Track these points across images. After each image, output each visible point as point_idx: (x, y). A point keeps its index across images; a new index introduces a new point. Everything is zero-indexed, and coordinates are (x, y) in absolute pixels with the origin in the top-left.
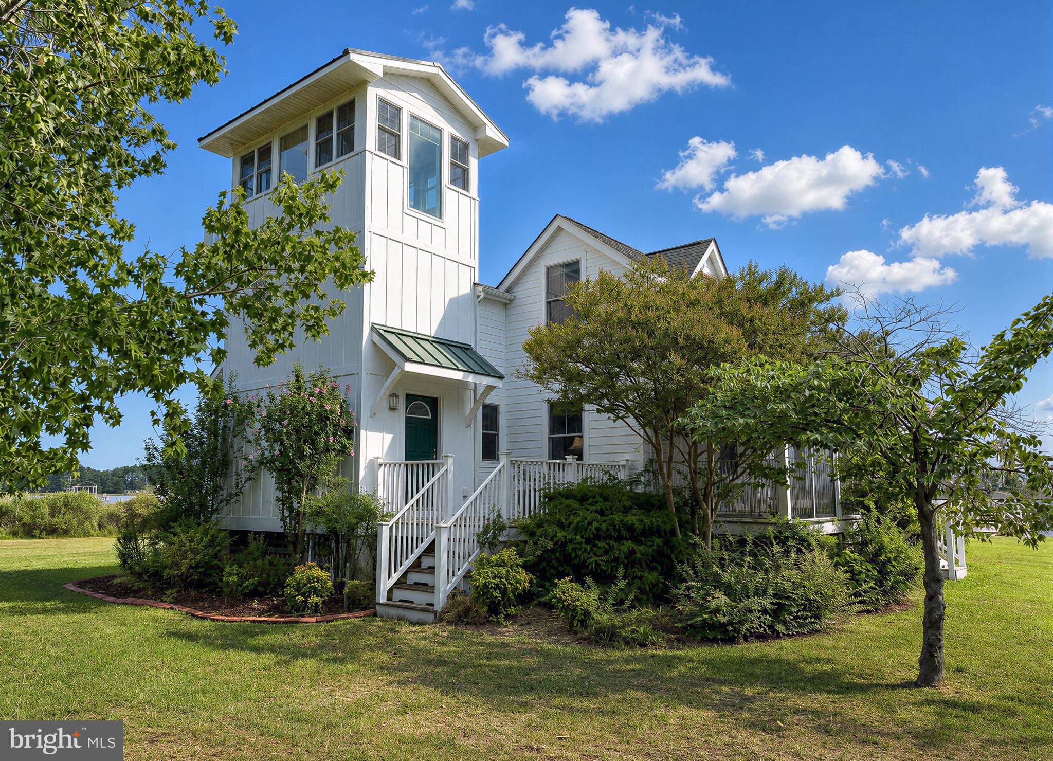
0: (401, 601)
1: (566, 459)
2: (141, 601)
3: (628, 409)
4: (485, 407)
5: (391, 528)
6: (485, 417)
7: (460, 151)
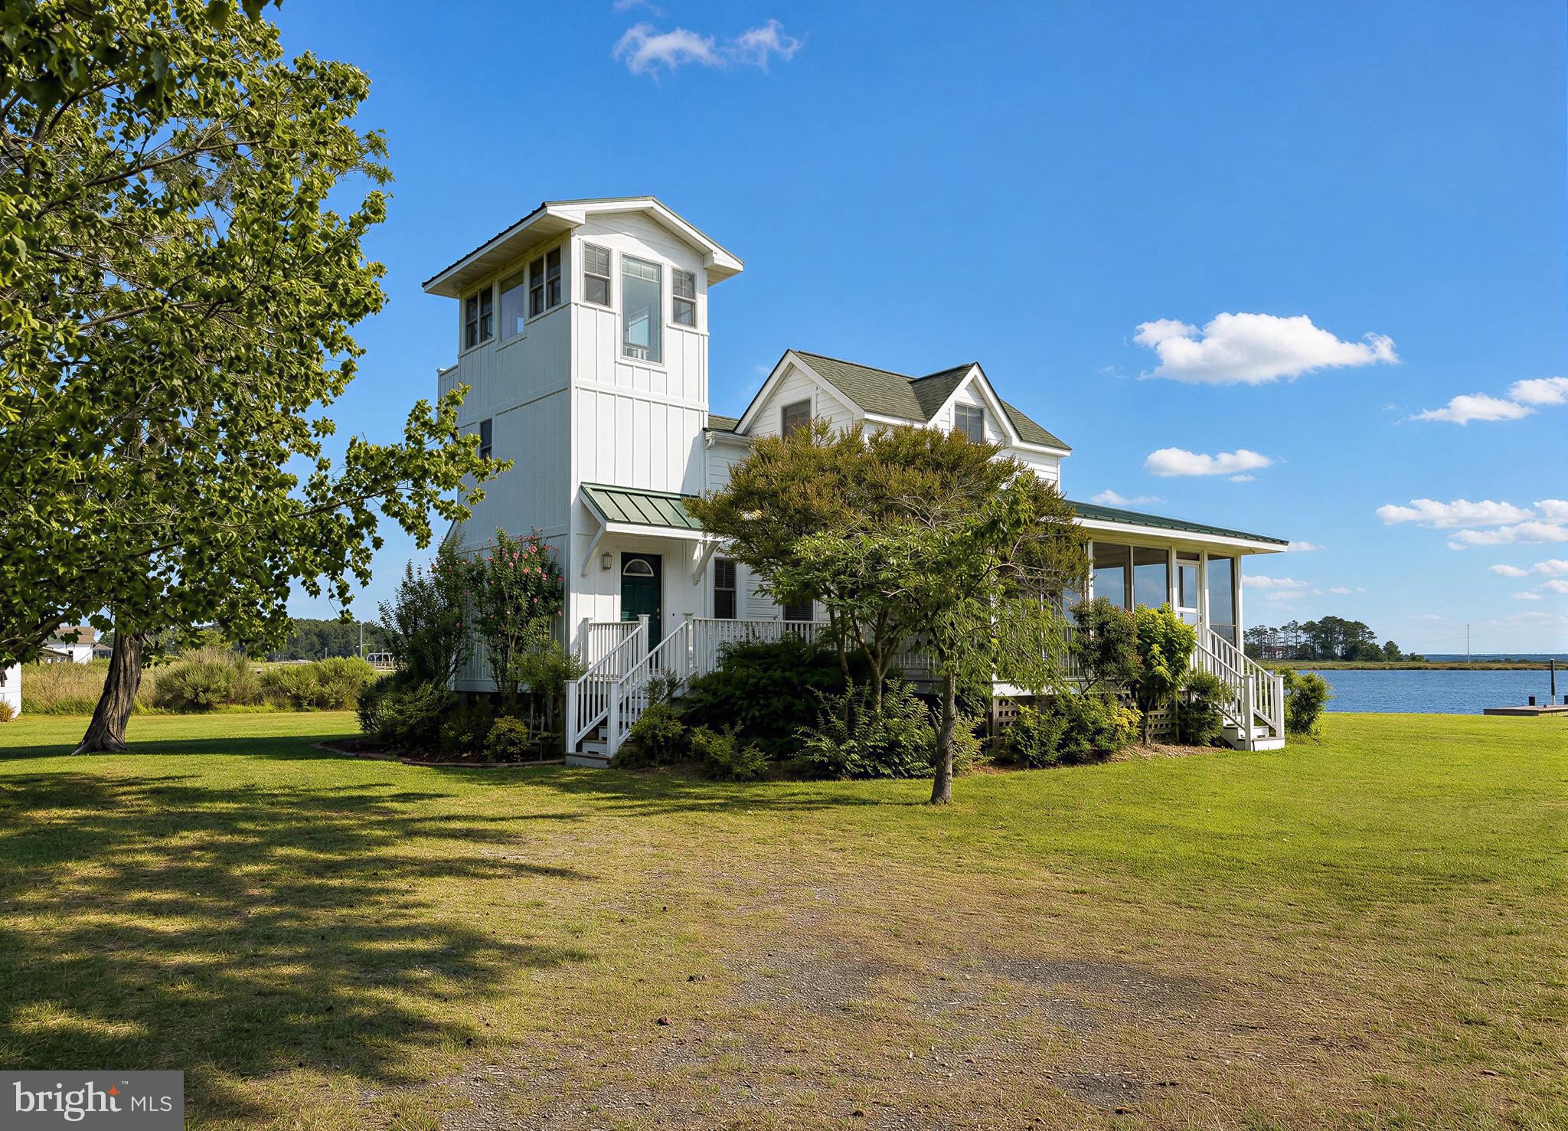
0: (587, 750)
2: (374, 755)
4: (719, 562)
5: (580, 685)
6: (718, 570)
7: (686, 282)
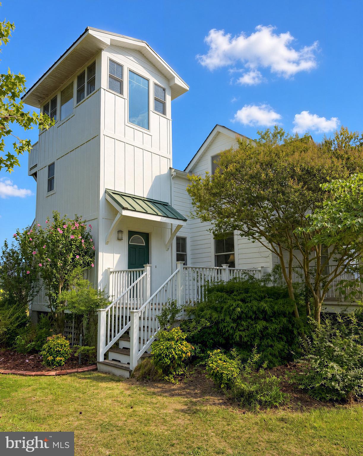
0: (113, 360)
1: (222, 267)
3: (262, 233)
4: (178, 239)
5: (107, 312)
6: (178, 244)
7: (160, 91)
